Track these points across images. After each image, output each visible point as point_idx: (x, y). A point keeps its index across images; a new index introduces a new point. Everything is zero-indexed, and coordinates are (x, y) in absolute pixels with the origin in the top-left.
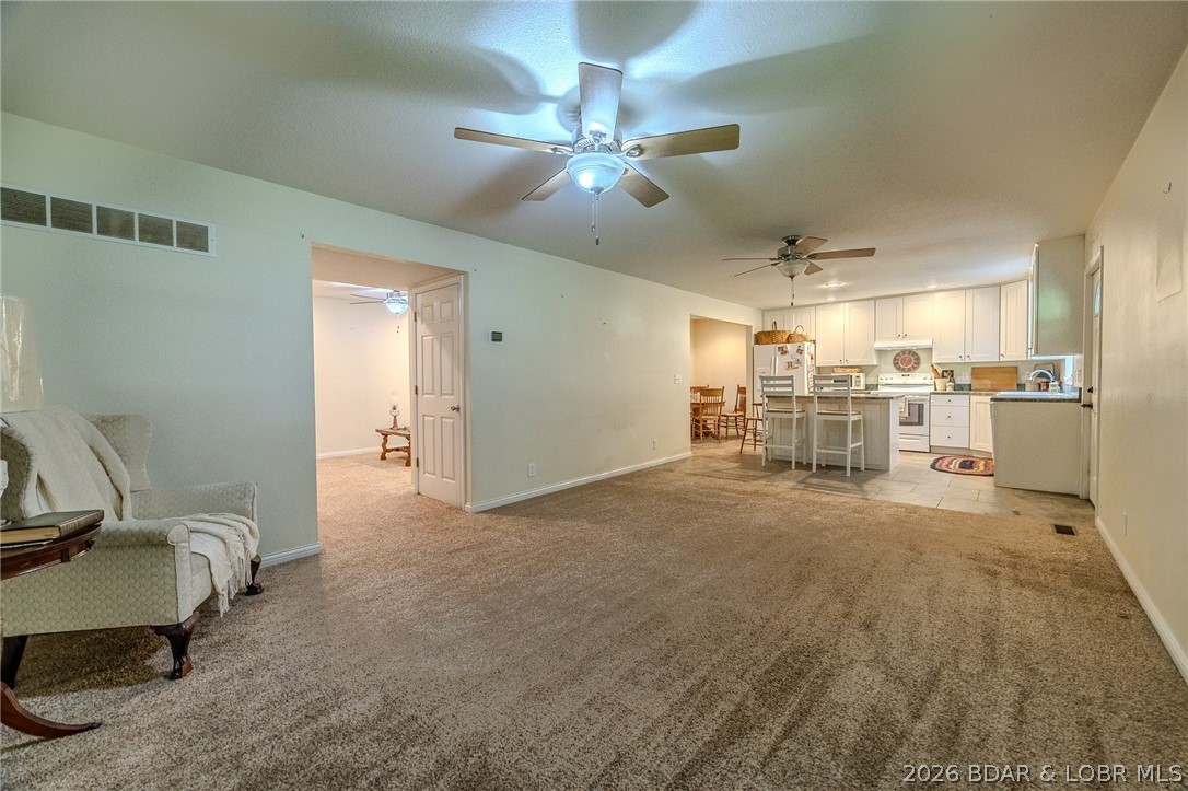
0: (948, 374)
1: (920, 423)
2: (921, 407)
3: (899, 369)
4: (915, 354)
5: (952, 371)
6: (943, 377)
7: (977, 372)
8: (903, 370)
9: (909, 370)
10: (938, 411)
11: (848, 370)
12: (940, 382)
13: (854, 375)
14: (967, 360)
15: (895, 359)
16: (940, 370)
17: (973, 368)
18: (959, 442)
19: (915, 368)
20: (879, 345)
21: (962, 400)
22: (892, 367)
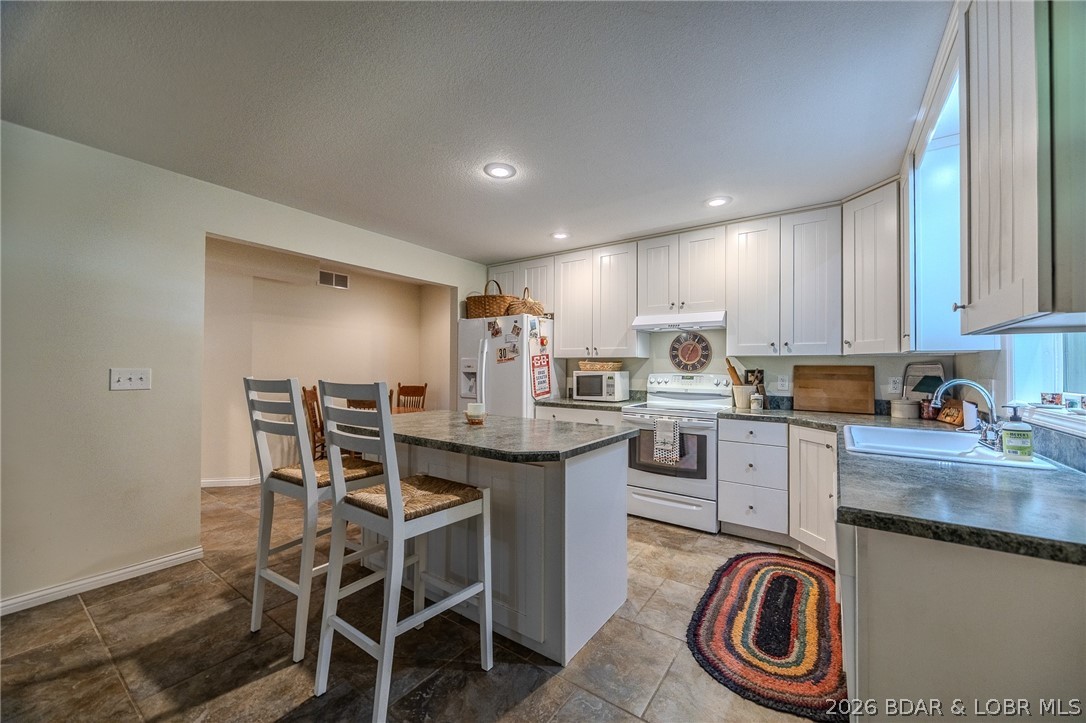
0: (755, 377)
1: (700, 473)
2: (702, 441)
3: (678, 365)
4: (702, 340)
5: (761, 372)
6: (747, 382)
7: (804, 373)
8: (685, 368)
9: (694, 368)
10: (730, 452)
11: (598, 365)
12: (741, 392)
13: (606, 374)
14: (784, 352)
15: (673, 349)
16: (741, 370)
17: (797, 368)
18: (767, 520)
19: (702, 364)
20: (641, 321)
21: (772, 432)
22: (667, 362)
